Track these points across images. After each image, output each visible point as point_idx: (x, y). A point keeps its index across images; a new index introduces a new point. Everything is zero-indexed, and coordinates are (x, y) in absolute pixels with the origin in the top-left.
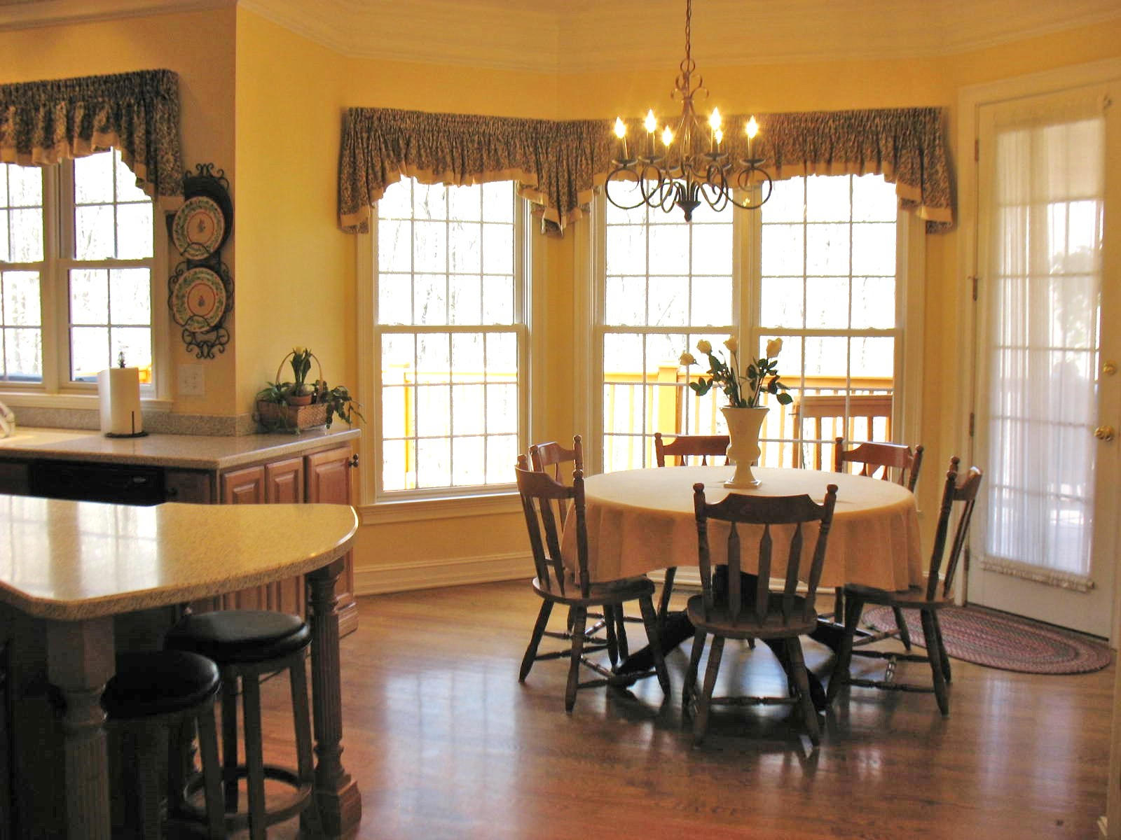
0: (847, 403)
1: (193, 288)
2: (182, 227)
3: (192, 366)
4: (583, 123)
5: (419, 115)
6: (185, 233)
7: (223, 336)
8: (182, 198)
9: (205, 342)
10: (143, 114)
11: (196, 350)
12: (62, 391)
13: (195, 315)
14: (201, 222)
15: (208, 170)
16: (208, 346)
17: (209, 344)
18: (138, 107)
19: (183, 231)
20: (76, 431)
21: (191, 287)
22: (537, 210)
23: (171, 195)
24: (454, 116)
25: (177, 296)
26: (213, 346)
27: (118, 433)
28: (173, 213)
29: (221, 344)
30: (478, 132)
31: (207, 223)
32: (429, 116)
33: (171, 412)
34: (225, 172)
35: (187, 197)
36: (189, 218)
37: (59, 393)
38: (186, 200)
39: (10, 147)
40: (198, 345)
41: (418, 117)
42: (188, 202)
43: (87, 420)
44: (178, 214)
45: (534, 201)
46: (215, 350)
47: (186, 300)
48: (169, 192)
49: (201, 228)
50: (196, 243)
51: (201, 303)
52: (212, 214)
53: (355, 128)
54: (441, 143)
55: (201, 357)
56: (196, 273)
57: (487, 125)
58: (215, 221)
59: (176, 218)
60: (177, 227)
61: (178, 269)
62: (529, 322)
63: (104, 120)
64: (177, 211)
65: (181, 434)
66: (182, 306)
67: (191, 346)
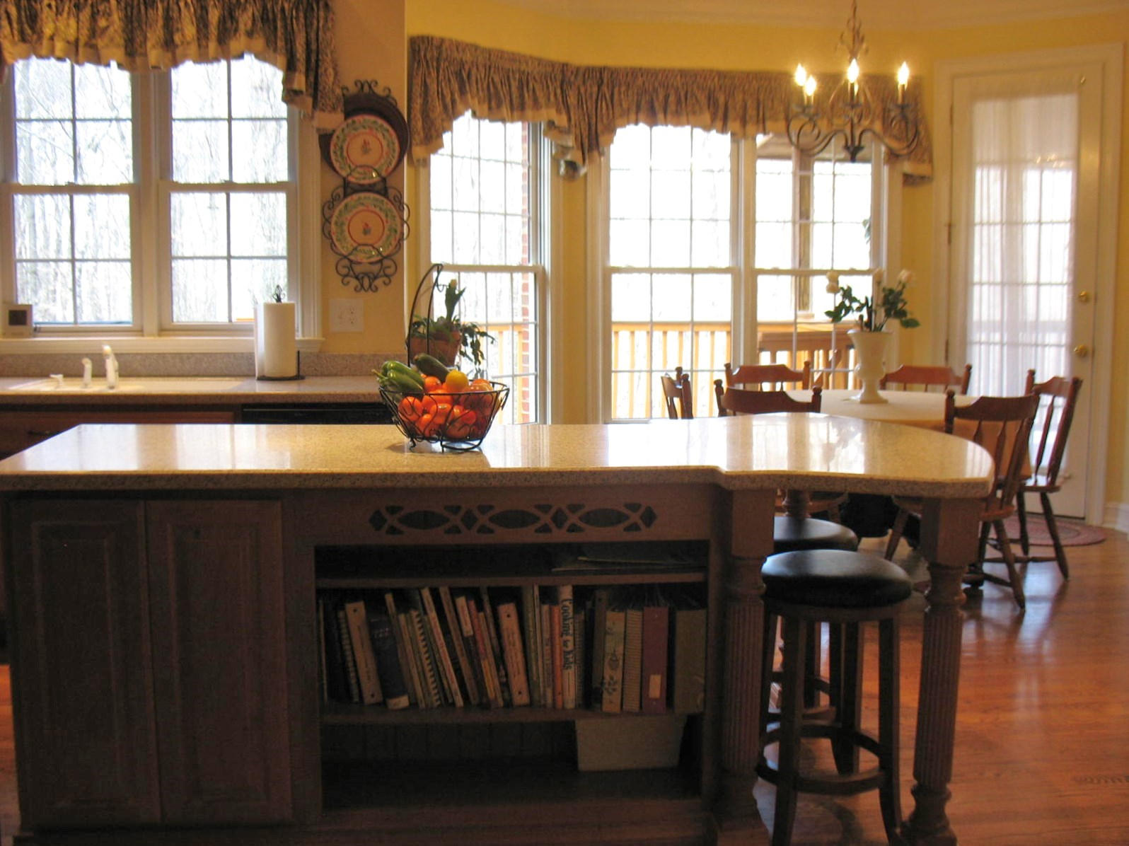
0: (794, 338)
1: (355, 215)
2: (342, 148)
3: (347, 299)
4: (604, 69)
5: (476, 48)
6: (345, 154)
7: (389, 267)
8: (339, 116)
9: (366, 274)
10: (302, 20)
11: (354, 282)
12: (164, 333)
13: (359, 245)
14: (366, 143)
15: (370, 87)
16: (369, 277)
17: (371, 276)
18: (296, 12)
19: (342, 153)
20: (189, 378)
21: (351, 214)
22: (561, 151)
23: (330, 112)
24: (502, 52)
25: (336, 223)
26: (376, 278)
27: (278, 375)
28: (331, 132)
29: (386, 276)
30: (519, 70)
31: (374, 144)
32: (484, 50)
33: (320, 352)
34: (392, 90)
35: (348, 115)
36: (348, 139)
37: (160, 335)
38: (346, 118)
39: (118, 46)
40: (357, 278)
41: (476, 50)
42: (350, 121)
43: (204, 365)
44: (338, 133)
45: (559, 142)
46: (378, 282)
47: (345, 228)
48: (329, 108)
49: (365, 148)
50: (361, 166)
51: (366, 231)
52: (380, 136)
53: (425, 56)
54: (492, 79)
55: (361, 289)
56: (360, 198)
57: (527, 64)
58: (384, 143)
59: (334, 137)
60: (335, 148)
61: (334, 194)
62: (547, 263)
63: (250, 23)
64: (334, 131)
65: (336, 375)
66: (341, 234)
67: (347, 279)
